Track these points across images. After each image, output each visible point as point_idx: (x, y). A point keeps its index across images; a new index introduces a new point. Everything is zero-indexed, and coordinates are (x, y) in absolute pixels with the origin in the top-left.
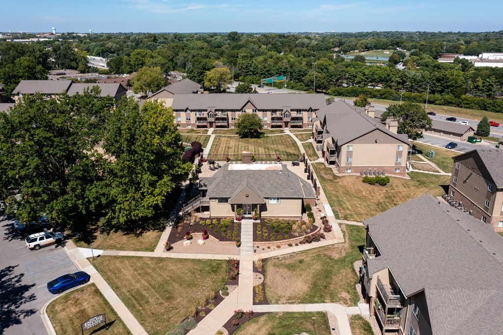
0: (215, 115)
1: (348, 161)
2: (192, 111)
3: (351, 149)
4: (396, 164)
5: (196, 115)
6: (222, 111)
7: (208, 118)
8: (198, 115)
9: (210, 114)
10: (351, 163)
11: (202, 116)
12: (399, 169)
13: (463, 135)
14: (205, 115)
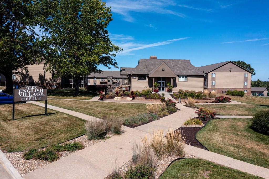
0: (112, 81)
1: (212, 84)
2: (98, 78)
3: (214, 76)
4: (244, 86)
5: (100, 80)
6: (117, 78)
7: (108, 83)
8: (101, 81)
9: (109, 80)
10: (215, 86)
11: (104, 81)
12: (246, 90)
13: (263, 92)
14: (106, 80)
